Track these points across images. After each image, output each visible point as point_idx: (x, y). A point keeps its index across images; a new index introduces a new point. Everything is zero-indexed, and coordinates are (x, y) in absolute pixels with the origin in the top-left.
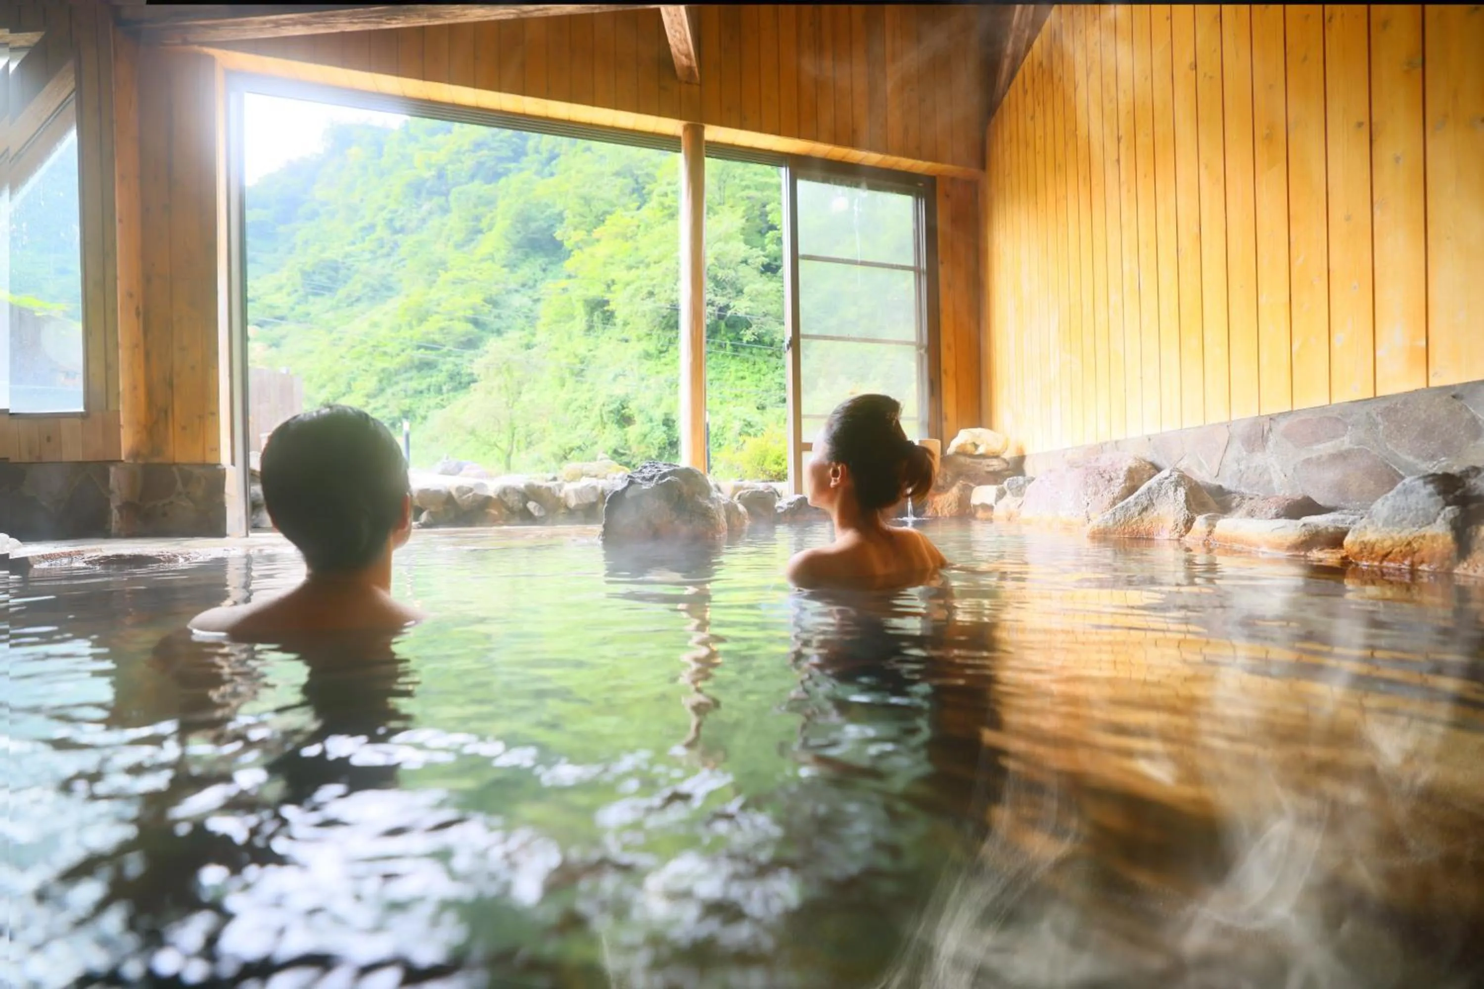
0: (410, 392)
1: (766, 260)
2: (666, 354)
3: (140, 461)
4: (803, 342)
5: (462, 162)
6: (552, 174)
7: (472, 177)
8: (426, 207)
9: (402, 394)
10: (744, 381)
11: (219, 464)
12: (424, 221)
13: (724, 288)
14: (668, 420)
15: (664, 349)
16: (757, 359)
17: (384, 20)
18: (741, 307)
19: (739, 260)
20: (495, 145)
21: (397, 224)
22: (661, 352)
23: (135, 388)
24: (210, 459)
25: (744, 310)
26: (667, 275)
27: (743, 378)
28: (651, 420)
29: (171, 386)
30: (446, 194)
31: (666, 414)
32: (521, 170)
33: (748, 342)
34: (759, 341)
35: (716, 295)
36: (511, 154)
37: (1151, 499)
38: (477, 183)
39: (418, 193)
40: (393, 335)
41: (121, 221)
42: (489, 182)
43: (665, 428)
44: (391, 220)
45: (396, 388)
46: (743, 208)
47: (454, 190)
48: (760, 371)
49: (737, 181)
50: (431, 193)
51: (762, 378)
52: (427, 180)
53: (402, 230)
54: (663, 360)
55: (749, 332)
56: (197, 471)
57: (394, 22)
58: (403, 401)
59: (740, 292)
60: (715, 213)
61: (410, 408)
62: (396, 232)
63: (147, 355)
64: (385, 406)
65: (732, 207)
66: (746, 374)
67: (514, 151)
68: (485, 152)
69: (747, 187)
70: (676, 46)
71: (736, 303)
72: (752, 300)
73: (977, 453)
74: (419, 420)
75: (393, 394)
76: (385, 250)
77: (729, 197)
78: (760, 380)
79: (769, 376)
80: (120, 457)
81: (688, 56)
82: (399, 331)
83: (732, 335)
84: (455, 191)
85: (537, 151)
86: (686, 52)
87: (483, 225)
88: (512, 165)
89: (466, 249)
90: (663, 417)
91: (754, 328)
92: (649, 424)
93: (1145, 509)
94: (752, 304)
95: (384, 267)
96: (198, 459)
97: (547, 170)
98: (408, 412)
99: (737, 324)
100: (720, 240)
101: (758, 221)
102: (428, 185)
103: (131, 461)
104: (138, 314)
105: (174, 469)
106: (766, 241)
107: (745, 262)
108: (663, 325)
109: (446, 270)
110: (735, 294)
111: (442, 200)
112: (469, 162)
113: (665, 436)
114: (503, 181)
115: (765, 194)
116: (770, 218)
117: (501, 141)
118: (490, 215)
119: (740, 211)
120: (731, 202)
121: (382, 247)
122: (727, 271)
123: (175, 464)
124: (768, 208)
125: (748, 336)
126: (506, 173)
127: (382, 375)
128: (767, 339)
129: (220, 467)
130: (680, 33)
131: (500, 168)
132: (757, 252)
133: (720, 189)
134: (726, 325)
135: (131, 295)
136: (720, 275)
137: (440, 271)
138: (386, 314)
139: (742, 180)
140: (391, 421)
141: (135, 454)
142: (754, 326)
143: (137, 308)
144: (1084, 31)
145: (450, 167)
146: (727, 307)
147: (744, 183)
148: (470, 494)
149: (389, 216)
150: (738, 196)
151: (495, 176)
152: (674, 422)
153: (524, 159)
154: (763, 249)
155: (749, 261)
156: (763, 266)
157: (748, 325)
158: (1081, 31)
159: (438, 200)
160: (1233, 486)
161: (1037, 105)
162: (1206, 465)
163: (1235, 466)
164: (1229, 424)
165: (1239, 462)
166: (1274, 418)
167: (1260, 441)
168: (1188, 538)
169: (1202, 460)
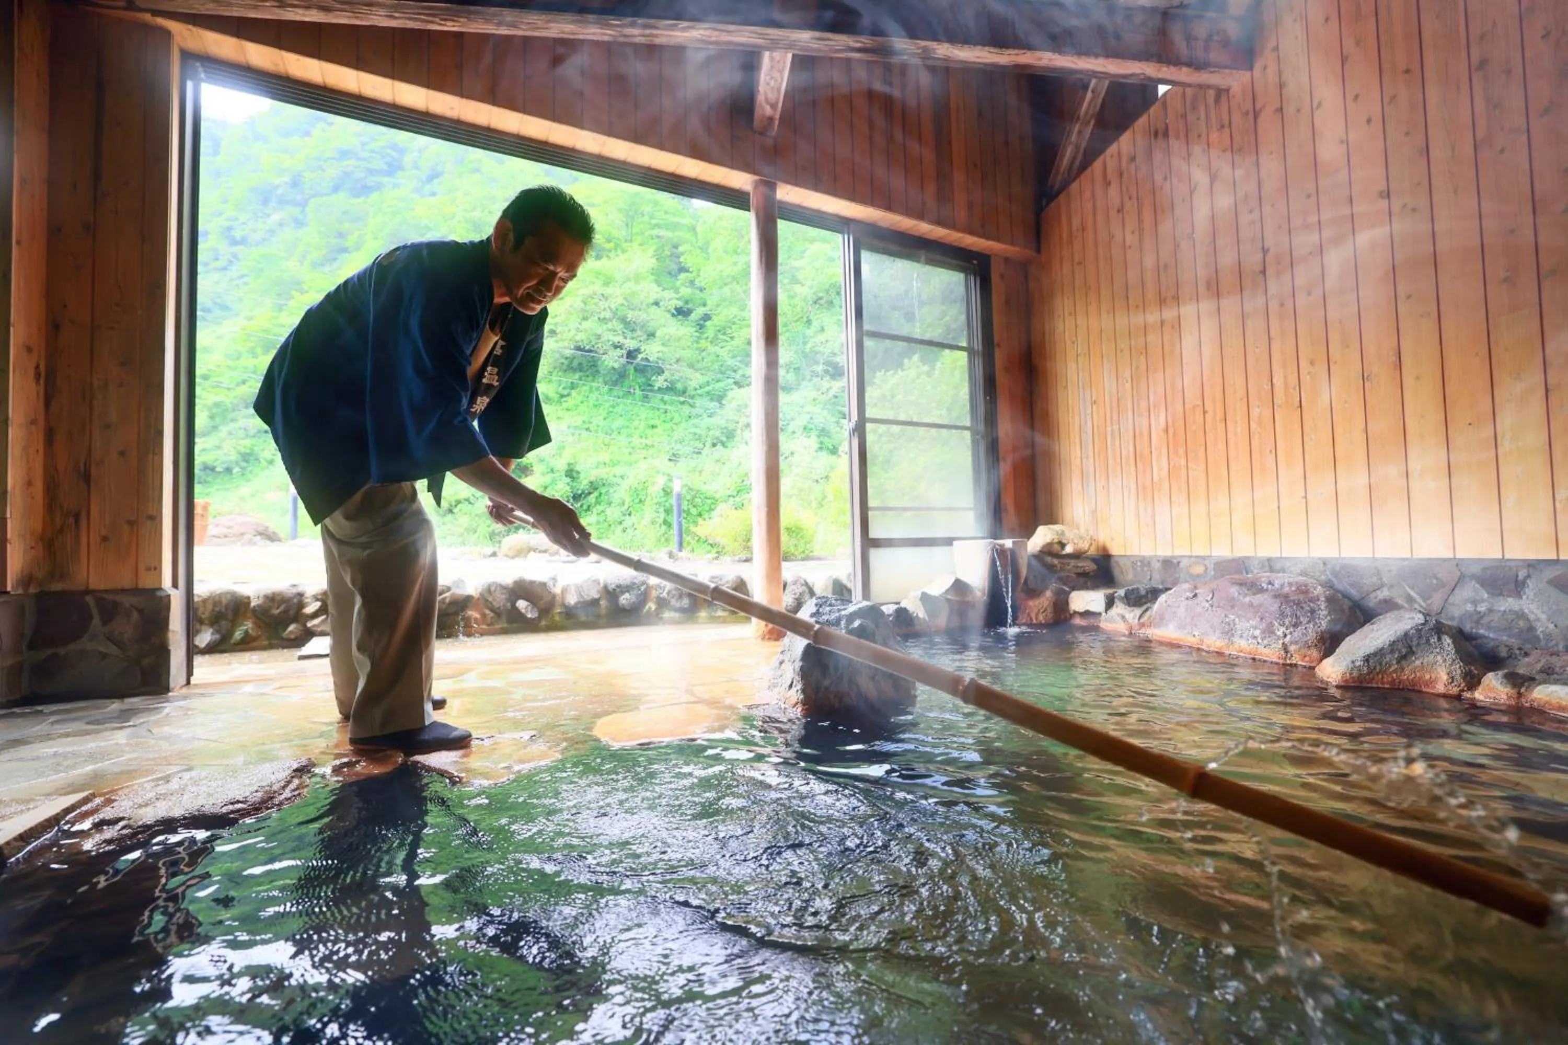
0: (252, 432)
1: (680, 304)
2: (569, 398)
3: (32, 590)
4: (869, 426)
5: (323, 170)
6: (434, 194)
7: (336, 189)
8: (276, 217)
9: (241, 433)
10: (655, 430)
11: (161, 589)
12: (272, 232)
13: (633, 330)
14: (571, 471)
15: (565, 392)
16: (668, 407)
17: (437, 20)
18: (652, 351)
19: (651, 301)
20: (365, 155)
21: (238, 234)
22: (562, 396)
23: (29, 483)
24: (146, 582)
25: (656, 355)
26: (571, 314)
27: (653, 427)
28: (552, 471)
29: (87, 478)
30: (303, 204)
31: (569, 464)
32: (396, 186)
33: (660, 389)
34: (670, 389)
35: (625, 338)
36: (385, 167)
37: (1410, 647)
38: (342, 195)
39: (265, 202)
40: (230, 363)
41: (18, 243)
42: (357, 196)
43: (568, 480)
44: (229, 229)
45: (232, 426)
46: (654, 247)
47: (312, 200)
48: (672, 420)
49: (646, 218)
50: (282, 202)
51: (675, 427)
52: (278, 186)
53: (243, 241)
54: (565, 405)
55: (661, 378)
56: (127, 601)
57: (449, 23)
58: (241, 442)
59: (652, 335)
60: (624, 251)
61: (252, 450)
62: (234, 242)
63: (50, 436)
64: (218, 448)
65: (641, 245)
66: (656, 422)
67: (389, 164)
68: (352, 162)
69: (658, 226)
70: (766, 94)
71: (647, 347)
72: (663, 345)
73: (1064, 552)
74: (264, 463)
75: (230, 433)
76: (218, 264)
77: (637, 234)
78: (673, 430)
79: (683, 425)
80: (6, 587)
81: (773, 106)
82: (238, 359)
83: (642, 380)
84: (313, 202)
85: (416, 166)
86: (773, 101)
87: (350, 242)
88: (386, 180)
89: (327, 269)
90: (566, 467)
91: (667, 374)
92: (551, 475)
93: (1403, 658)
94: (666, 349)
95: (218, 283)
96: (127, 584)
97: (428, 188)
98: (249, 454)
99: (648, 370)
100: (629, 280)
101: (667, 261)
102: (279, 192)
103: (20, 591)
104: (38, 376)
105: (89, 599)
106: (678, 283)
107: (656, 304)
108: (565, 367)
109: (302, 292)
110: (645, 337)
111: (296, 211)
112: (333, 171)
113: (568, 488)
114: (374, 196)
115: (677, 234)
116: (682, 259)
117: (373, 151)
118: (357, 233)
119: (651, 252)
120: (639, 239)
121: (217, 259)
122: (636, 313)
123: (88, 592)
124: (681, 249)
125: (659, 382)
126: (379, 187)
127: (214, 411)
128: (679, 386)
129: (159, 593)
130: (776, 81)
131: (371, 181)
132: (668, 294)
133: (627, 225)
134: (636, 370)
135: (29, 350)
136: (629, 316)
137: (293, 292)
138: (220, 337)
139: (651, 218)
140: (225, 466)
141: (26, 580)
142: (666, 372)
143: (37, 367)
144: (1204, 136)
145: (307, 174)
146: (638, 351)
147: (654, 221)
148: (447, 594)
149: (227, 224)
150: (647, 233)
151: (364, 190)
152: (578, 473)
153: (400, 174)
154: (677, 291)
155: (661, 304)
156: (676, 309)
157: (660, 371)
158: (1199, 136)
159: (293, 211)
160: (1468, 628)
161: (1126, 198)
162: (1419, 600)
163: (1469, 607)
164: (1458, 563)
165: (1475, 603)
166: (1533, 565)
167: (1512, 586)
168: (1479, 695)
169: (1413, 594)
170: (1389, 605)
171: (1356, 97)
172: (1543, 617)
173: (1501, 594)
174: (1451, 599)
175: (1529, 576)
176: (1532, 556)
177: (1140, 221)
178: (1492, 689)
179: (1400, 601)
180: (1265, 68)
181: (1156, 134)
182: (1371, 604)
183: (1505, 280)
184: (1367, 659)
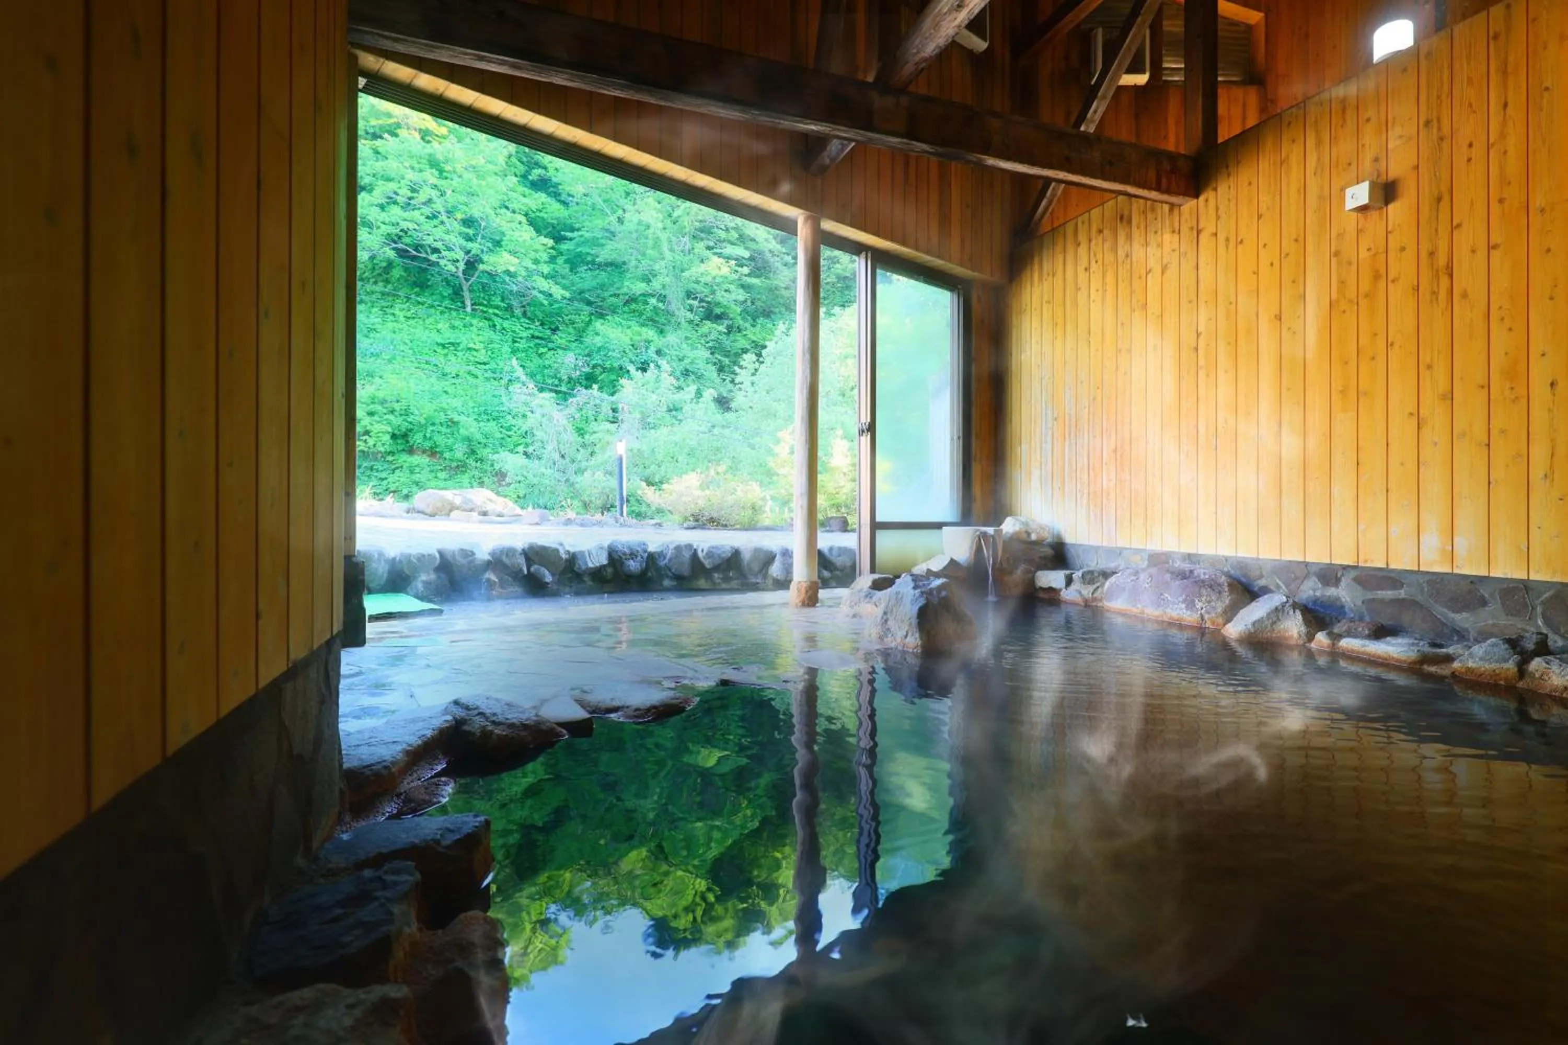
37: (1278, 617)
73: (1030, 540)
93: (1274, 623)
144: (1159, 233)
160: (1310, 605)
161: (1093, 262)
162: (1284, 587)
163: (1311, 592)
164: (1307, 564)
165: (1314, 590)
166: (1345, 568)
167: (1334, 581)
168: (1313, 645)
169: (1280, 583)
170: (1265, 591)
171: (1265, 245)
172: (1348, 599)
173: (1328, 585)
174: (1302, 587)
175: (1343, 575)
176: (1346, 563)
177: (1104, 284)
178: (1320, 641)
179: (1272, 587)
180: (1207, 200)
181: (1122, 218)
182: (1256, 589)
183: (1341, 392)
184: (1254, 624)
